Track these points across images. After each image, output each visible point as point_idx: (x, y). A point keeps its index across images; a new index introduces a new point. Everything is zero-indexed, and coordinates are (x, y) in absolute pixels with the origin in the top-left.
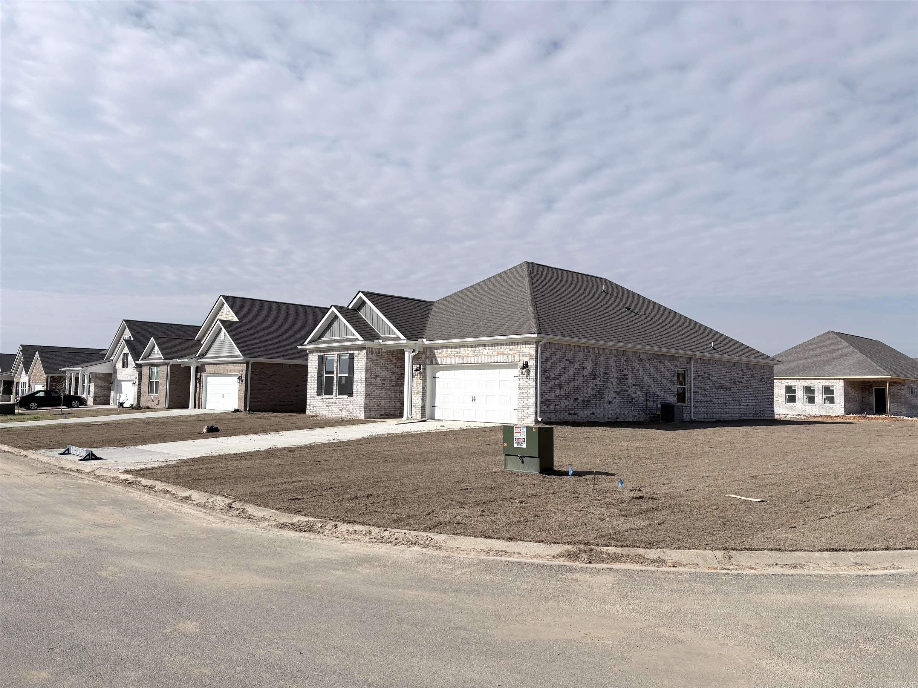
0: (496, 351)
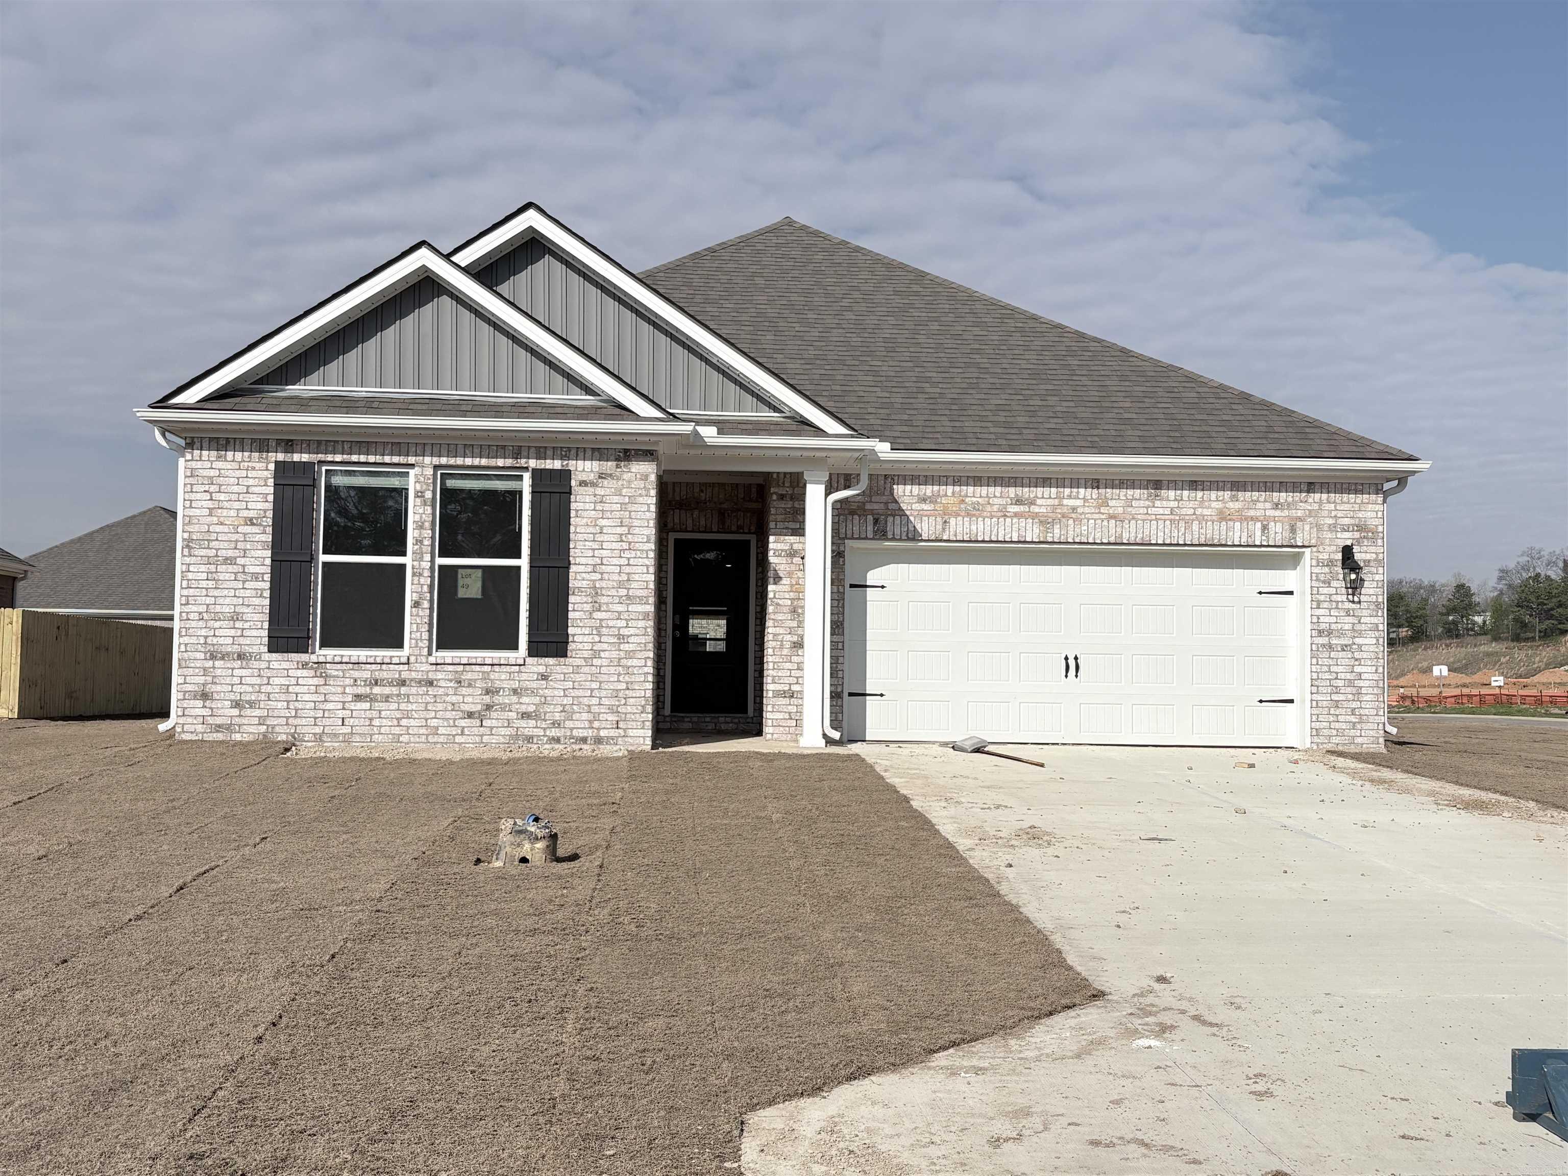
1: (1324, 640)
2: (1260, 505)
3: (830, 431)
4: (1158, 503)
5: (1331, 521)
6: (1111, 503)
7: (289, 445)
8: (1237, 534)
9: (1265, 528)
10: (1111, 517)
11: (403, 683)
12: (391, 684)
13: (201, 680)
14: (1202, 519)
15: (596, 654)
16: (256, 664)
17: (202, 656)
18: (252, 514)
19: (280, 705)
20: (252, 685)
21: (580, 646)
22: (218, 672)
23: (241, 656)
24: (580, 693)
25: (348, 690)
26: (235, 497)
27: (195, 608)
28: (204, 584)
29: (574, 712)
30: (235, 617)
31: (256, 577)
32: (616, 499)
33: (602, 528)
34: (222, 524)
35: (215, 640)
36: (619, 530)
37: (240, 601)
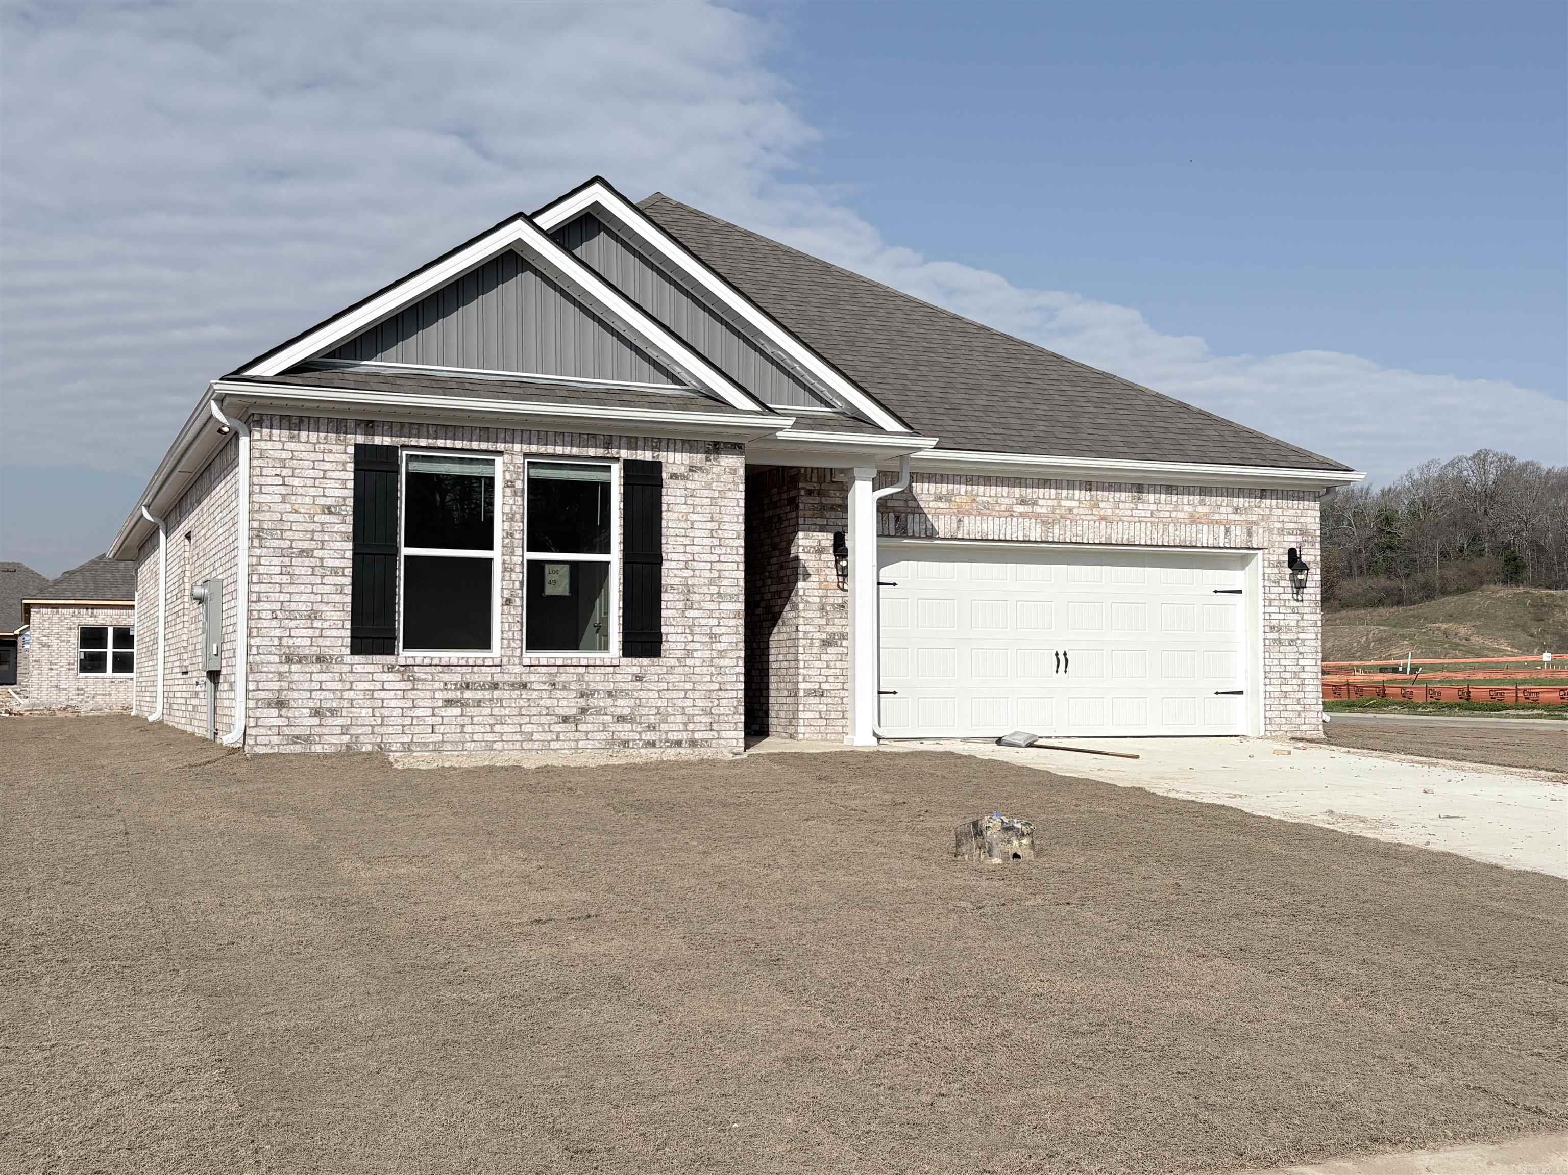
0: (1182, 511)
1: (1275, 636)
2: (1223, 510)
3: (888, 429)
4: (1140, 506)
5: (1279, 525)
6: (1102, 505)
7: (369, 427)
8: (1205, 536)
9: (1227, 531)
10: (1103, 518)
11: (495, 686)
12: (483, 687)
13: (276, 686)
14: (1176, 522)
15: (689, 654)
16: (337, 668)
17: (277, 659)
18: (329, 501)
19: (364, 712)
20: (334, 691)
21: (673, 646)
22: (295, 677)
23: (320, 659)
24: (675, 694)
25: (437, 695)
26: (309, 482)
27: (267, 606)
28: (277, 579)
29: (668, 715)
30: (314, 615)
31: (335, 571)
32: (706, 493)
33: (692, 523)
34: (296, 512)
35: (291, 642)
36: (710, 525)
37: (319, 598)
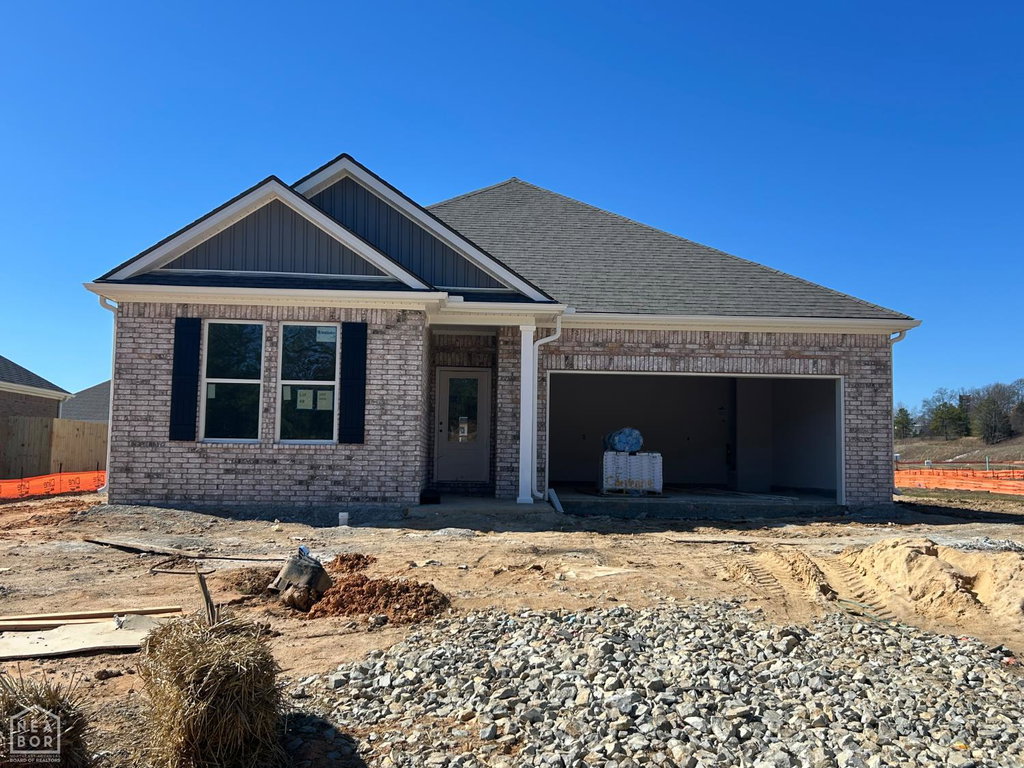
1: (854, 435)
2: (811, 349)
4: (747, 347)
5: (857, 359)
6: (717, 347)
7: (185, 307)
8: (797, 367)
9: (815, 363)
10: (717, 356)
11: (257, 462)
12: (249, 462)
13: (125, 460)
14: (775, 357)
15: (383, 443)
16: (161, 450)
17: (126, 444)
18: (160, 352)
19: (176, 476)
20: (159, 463)
21: (373, 438)
22: (137, 455)
23: (152, 444)
24: (373, 468)
25: (221, 466)
26: (149, 341)
27: (122, 413)
28: (128, 397)
29: (368, 481)
30: (148, 419)
31: (163, 393)
32: (397, 342)
33: (387, 360)
34: (141, 358)
35: (135, 434)
36: (398, 362)
37: (152, 408)
